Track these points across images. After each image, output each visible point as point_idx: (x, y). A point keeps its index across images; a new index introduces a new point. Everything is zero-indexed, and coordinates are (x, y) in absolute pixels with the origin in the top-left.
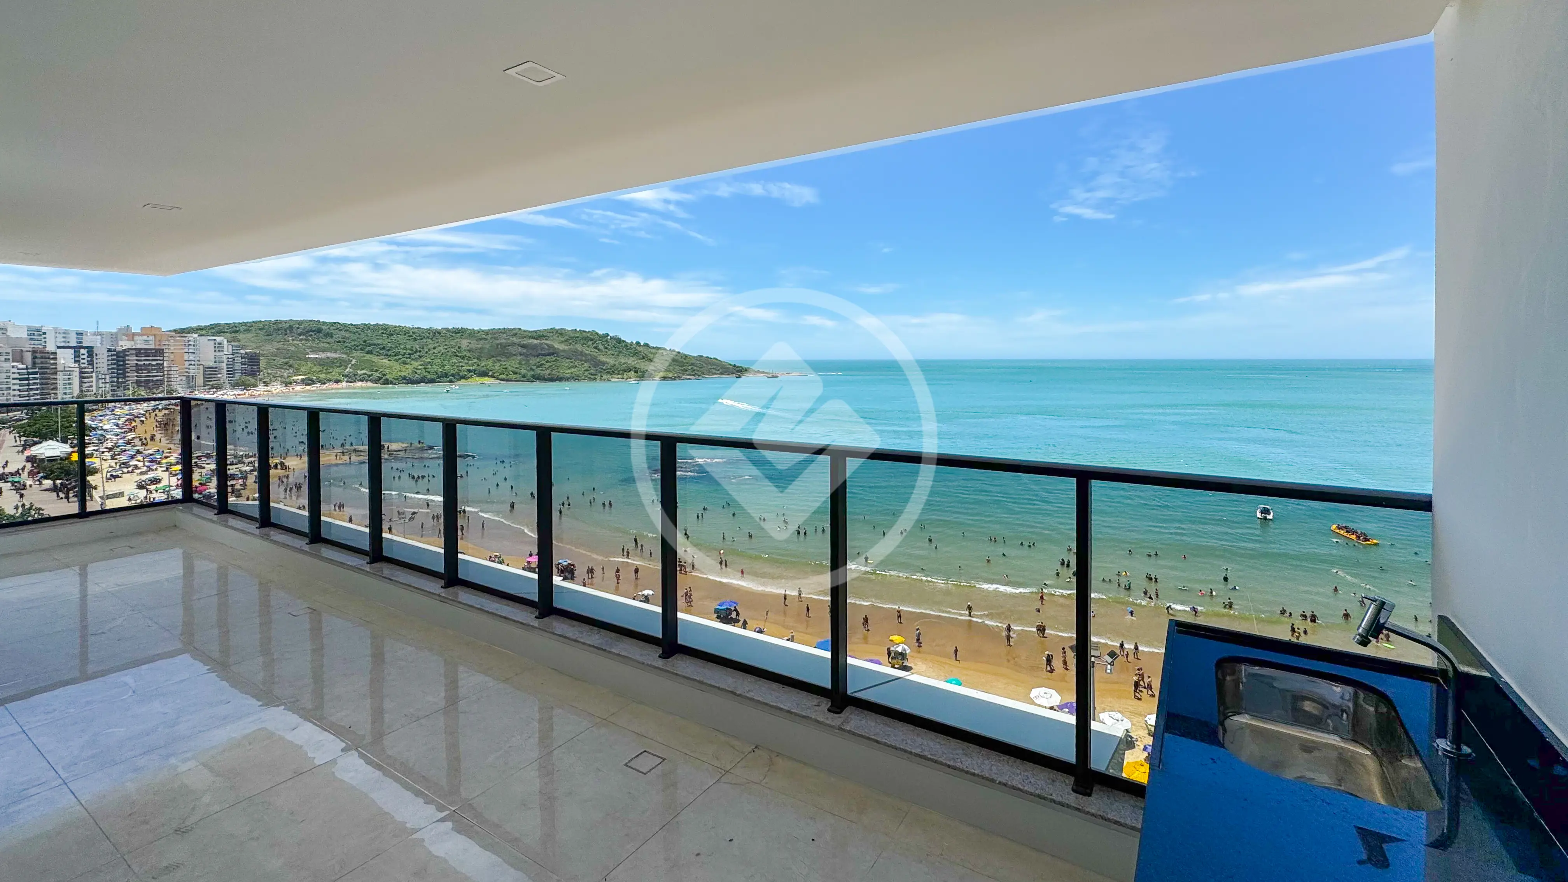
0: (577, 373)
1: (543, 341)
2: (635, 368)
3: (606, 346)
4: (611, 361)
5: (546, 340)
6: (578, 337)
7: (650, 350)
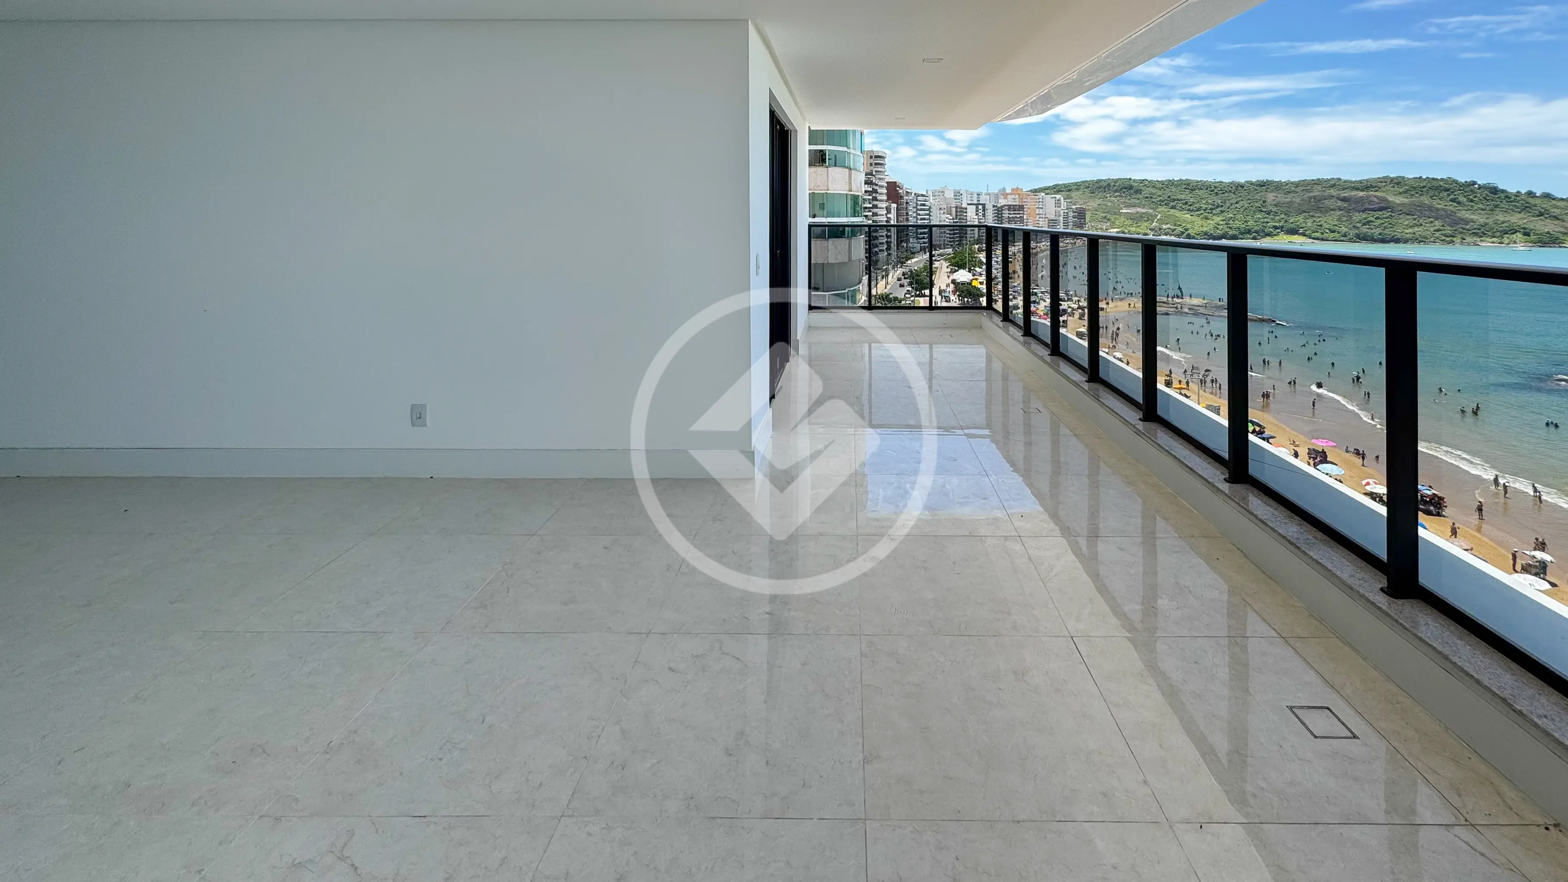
0: (1424, 234)
1: (1371, 193)
2: (1524, 228)
3: (1471, 197)
4: (1480, 218)
5: (1376, 191)
6: (1424, 187)
7: (1554, 202)
